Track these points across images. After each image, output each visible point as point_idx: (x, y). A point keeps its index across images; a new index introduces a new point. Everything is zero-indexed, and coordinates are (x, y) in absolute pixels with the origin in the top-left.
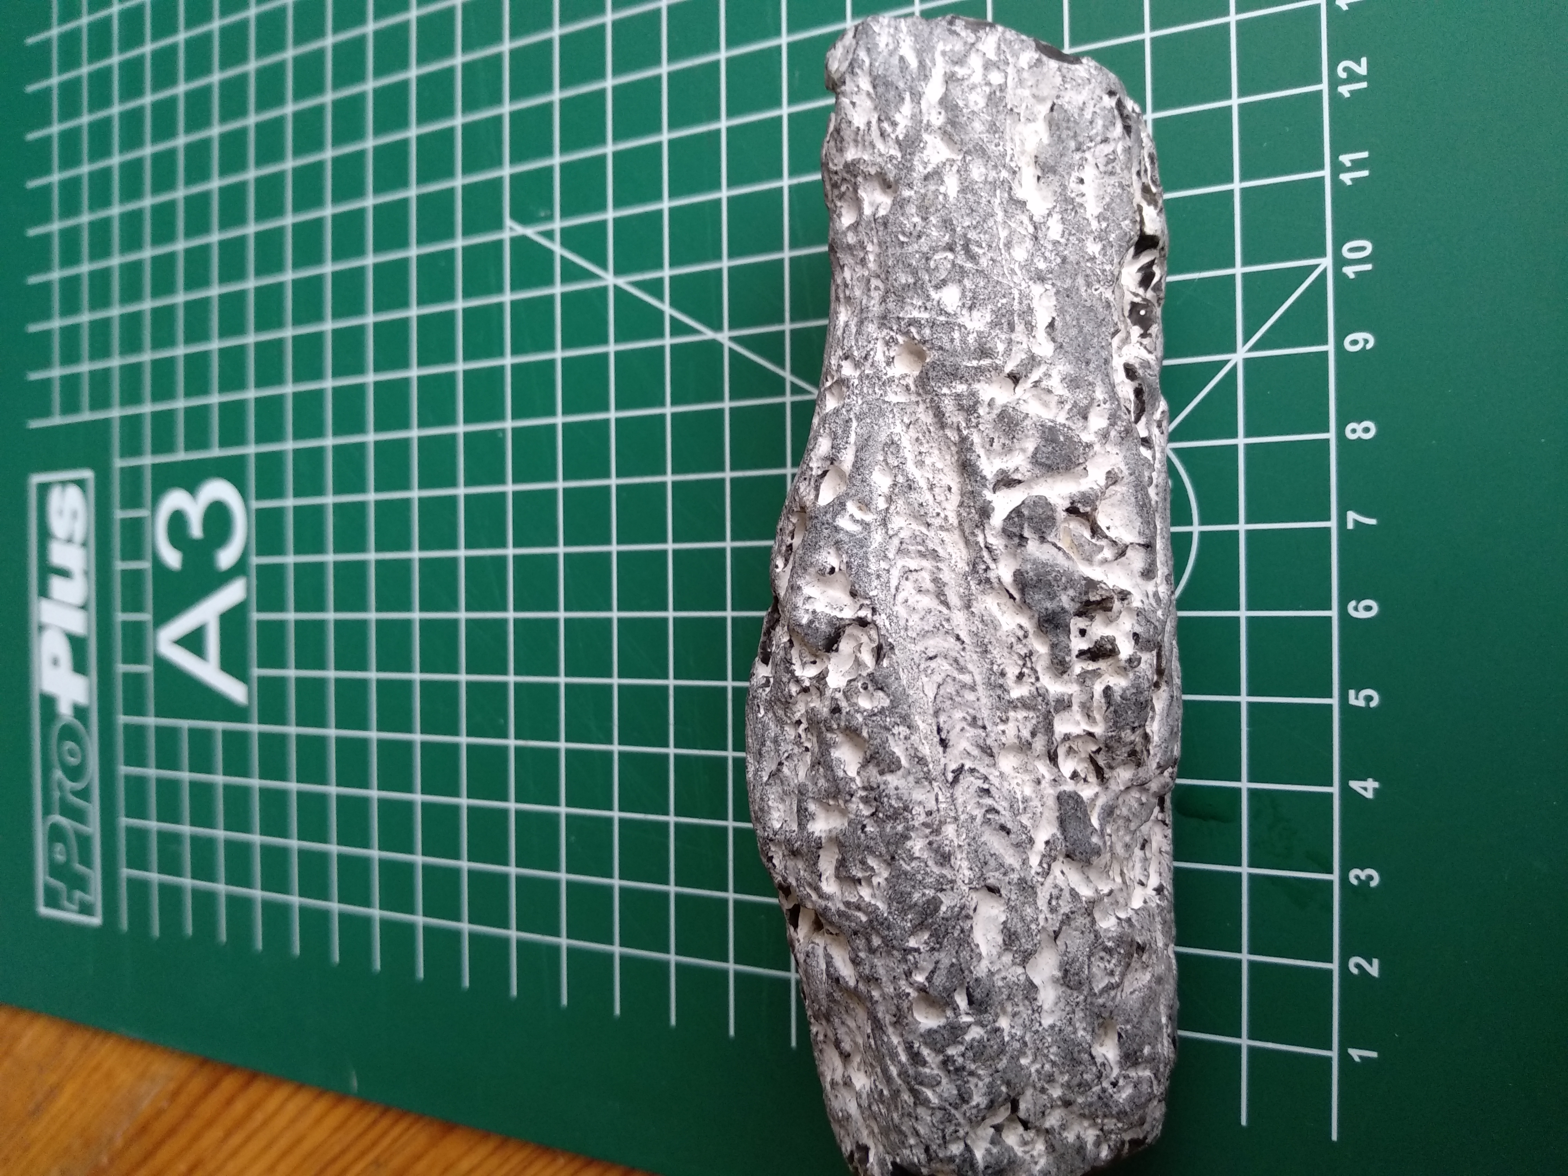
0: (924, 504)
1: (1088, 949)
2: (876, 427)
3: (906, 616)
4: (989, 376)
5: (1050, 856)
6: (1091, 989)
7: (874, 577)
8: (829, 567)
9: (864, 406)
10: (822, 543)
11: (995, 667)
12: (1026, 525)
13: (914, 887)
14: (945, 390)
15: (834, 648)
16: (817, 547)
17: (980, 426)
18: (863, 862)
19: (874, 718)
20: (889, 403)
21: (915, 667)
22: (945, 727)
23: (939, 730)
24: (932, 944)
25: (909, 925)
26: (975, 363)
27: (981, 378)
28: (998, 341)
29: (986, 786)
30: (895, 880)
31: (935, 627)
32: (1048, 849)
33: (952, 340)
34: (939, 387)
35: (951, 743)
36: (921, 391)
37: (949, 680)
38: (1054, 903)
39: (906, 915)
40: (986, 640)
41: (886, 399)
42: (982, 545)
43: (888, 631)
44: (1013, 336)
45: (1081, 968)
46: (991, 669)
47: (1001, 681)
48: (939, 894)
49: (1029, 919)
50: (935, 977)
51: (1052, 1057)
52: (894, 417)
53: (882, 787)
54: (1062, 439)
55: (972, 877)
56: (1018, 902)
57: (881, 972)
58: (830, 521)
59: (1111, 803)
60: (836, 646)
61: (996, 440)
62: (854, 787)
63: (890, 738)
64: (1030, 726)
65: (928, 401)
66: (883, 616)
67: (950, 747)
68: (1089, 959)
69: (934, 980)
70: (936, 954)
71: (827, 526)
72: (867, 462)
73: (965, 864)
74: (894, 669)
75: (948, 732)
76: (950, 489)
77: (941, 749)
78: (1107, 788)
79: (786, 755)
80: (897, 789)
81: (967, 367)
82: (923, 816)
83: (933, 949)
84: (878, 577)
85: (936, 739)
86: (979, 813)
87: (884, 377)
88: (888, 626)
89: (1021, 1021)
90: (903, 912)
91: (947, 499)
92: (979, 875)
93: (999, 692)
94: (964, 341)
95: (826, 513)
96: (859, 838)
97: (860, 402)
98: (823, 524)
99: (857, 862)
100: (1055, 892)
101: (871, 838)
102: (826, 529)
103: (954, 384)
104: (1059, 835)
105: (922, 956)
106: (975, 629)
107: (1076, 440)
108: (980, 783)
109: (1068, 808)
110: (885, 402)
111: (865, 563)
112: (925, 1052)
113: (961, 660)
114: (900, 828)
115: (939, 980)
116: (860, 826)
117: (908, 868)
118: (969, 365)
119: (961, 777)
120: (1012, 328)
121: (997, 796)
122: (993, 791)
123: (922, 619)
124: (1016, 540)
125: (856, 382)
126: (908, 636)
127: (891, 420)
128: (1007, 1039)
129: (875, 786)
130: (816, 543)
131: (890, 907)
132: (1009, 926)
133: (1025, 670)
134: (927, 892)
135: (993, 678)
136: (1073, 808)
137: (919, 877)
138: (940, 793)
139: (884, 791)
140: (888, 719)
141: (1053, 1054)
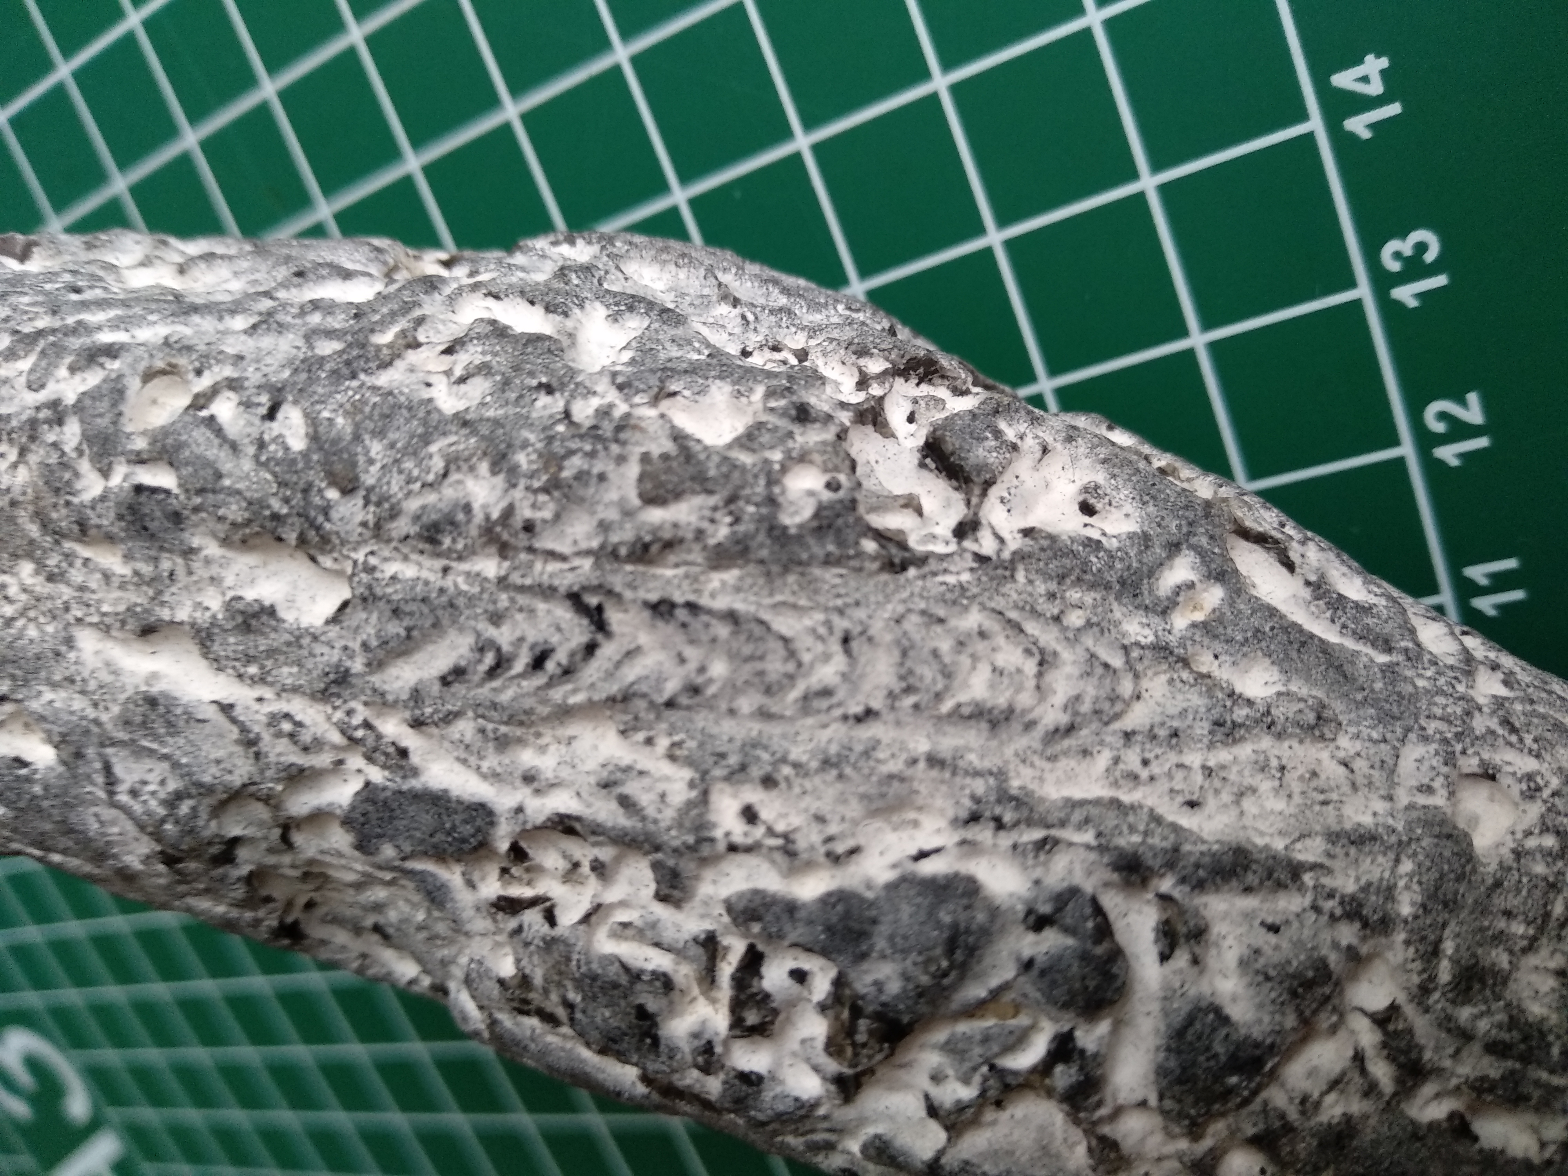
0: (1174, 741)
1: (184, 760)
2: (1359, 697)
3: (953, 623)
4: (1410, 966)
5: (375, 749)
6: (114, 743)
7: (1053, 586)
8: (1099, 506)
9: (1410, 689)
10: (1151, 509)
11: (786, 770)
12: (1070, 941)
13: (392, 446)
14: (1407, 866)
15: (928, 461)
16: (1146, 498)
17: (1312, 916)
18: (484, 369)
19: (762, 482)
20: (1403, 741)
21: (839, 602)
22: (696, 624)
23: (692, 607)
24: (272, 447)
25: (326, 414)
26: (1449, 947)
27: (1412, 950)
28: (1475, 1011)
29: (550, 666)
30: (421, 414)
31: (911, 672)
32: (391, 750)
33: (1508, 914)
34: (1415, 854)
35: (660, 624)
36: (1414, 814)
37: (790, 667)
38: (287, 726)
39: (346, 413)
40: (848, 771)
41: (1412, 736)
42: (1055, 832)
43: (935, 574)
44: (1476, 1047)
45: (156, 738)
46: (784, 760)
47: (756, 772)
48: (362, 493)
49: (269, 664)
50: (208, 433)
51: (20, 623)
52: (1371, 739)
53: (615, 449)
54: (1234, 1080)
55: (378, 575)
56: (305, 652)
57: (266, 341)
58: (1193, 540)
59: (449, 906)
60: (933, 466)
61: (1272, 938)
62: (637, 399)
63: (713, 500)
64: (646, 800)
65: (1390, 821)
66: (965, 577)
67: (653, 618)
68: (165, 757)
69: (203, 429)
70: (251, 450)
71: (1185, 530)
72: (1294, 655)
73: (409, 571)
74: (849, 558)
75: (684, 625)
76: (1192, 804)
77: (653, 597)
78: (478, 909)
79: (750, 317)
80: (602, 477)
81: (1444, 925)
82: (528, 513)
83: (261, 445)
84: (1052, 596)
85: (678, 597)
86: (504, 636)
87: (1459, 747)
88: (940, 578)
89: (93, 585)
90: (354, 410)
91: (1172, 791)
92: (379, 591)
93: (733, 760)
94: (1500, 938)
95: (1212, 537)
96: (531, 374)
97: (1421, 683)
98: (1190, 524)
99: (488, 358)
100: (306, 737)
101: (521, 396)
102: (1179, 527)
103: (1416, 887)
104: (415, 784)
105: (257, 421)
106: (881, 755)
107: (1216, 1106)
108: (561, 656)
109: (458, 818)
110: (1408, 730)
111: (1088, 577)
112: (92, 379)
113: (824, 704)
114: (522, 459)
115: (201, 440)
116: (555, 383)
117: (433, 448)
118: (1447, 932)
119: (585, 622)
120: (1495, 1048)
121: (524, 683)
122: (540, 680)
123: (935, 653)
124: (1045, 909)
125: (1461, 688)
126: (909, 611)
127: (1365, 732)
128: (67, 545)
129: (622, 436)
130: (1154, 498)
131: (374, 389)
132: (264, 618)
133: (758, 832)
134: (374, 469)
135: (765, 756)
136: (454, 828)
137: (408, 464)
138: (566, 566)
139: (606, 449)
140: (751, 509)
141: (24, 627)
